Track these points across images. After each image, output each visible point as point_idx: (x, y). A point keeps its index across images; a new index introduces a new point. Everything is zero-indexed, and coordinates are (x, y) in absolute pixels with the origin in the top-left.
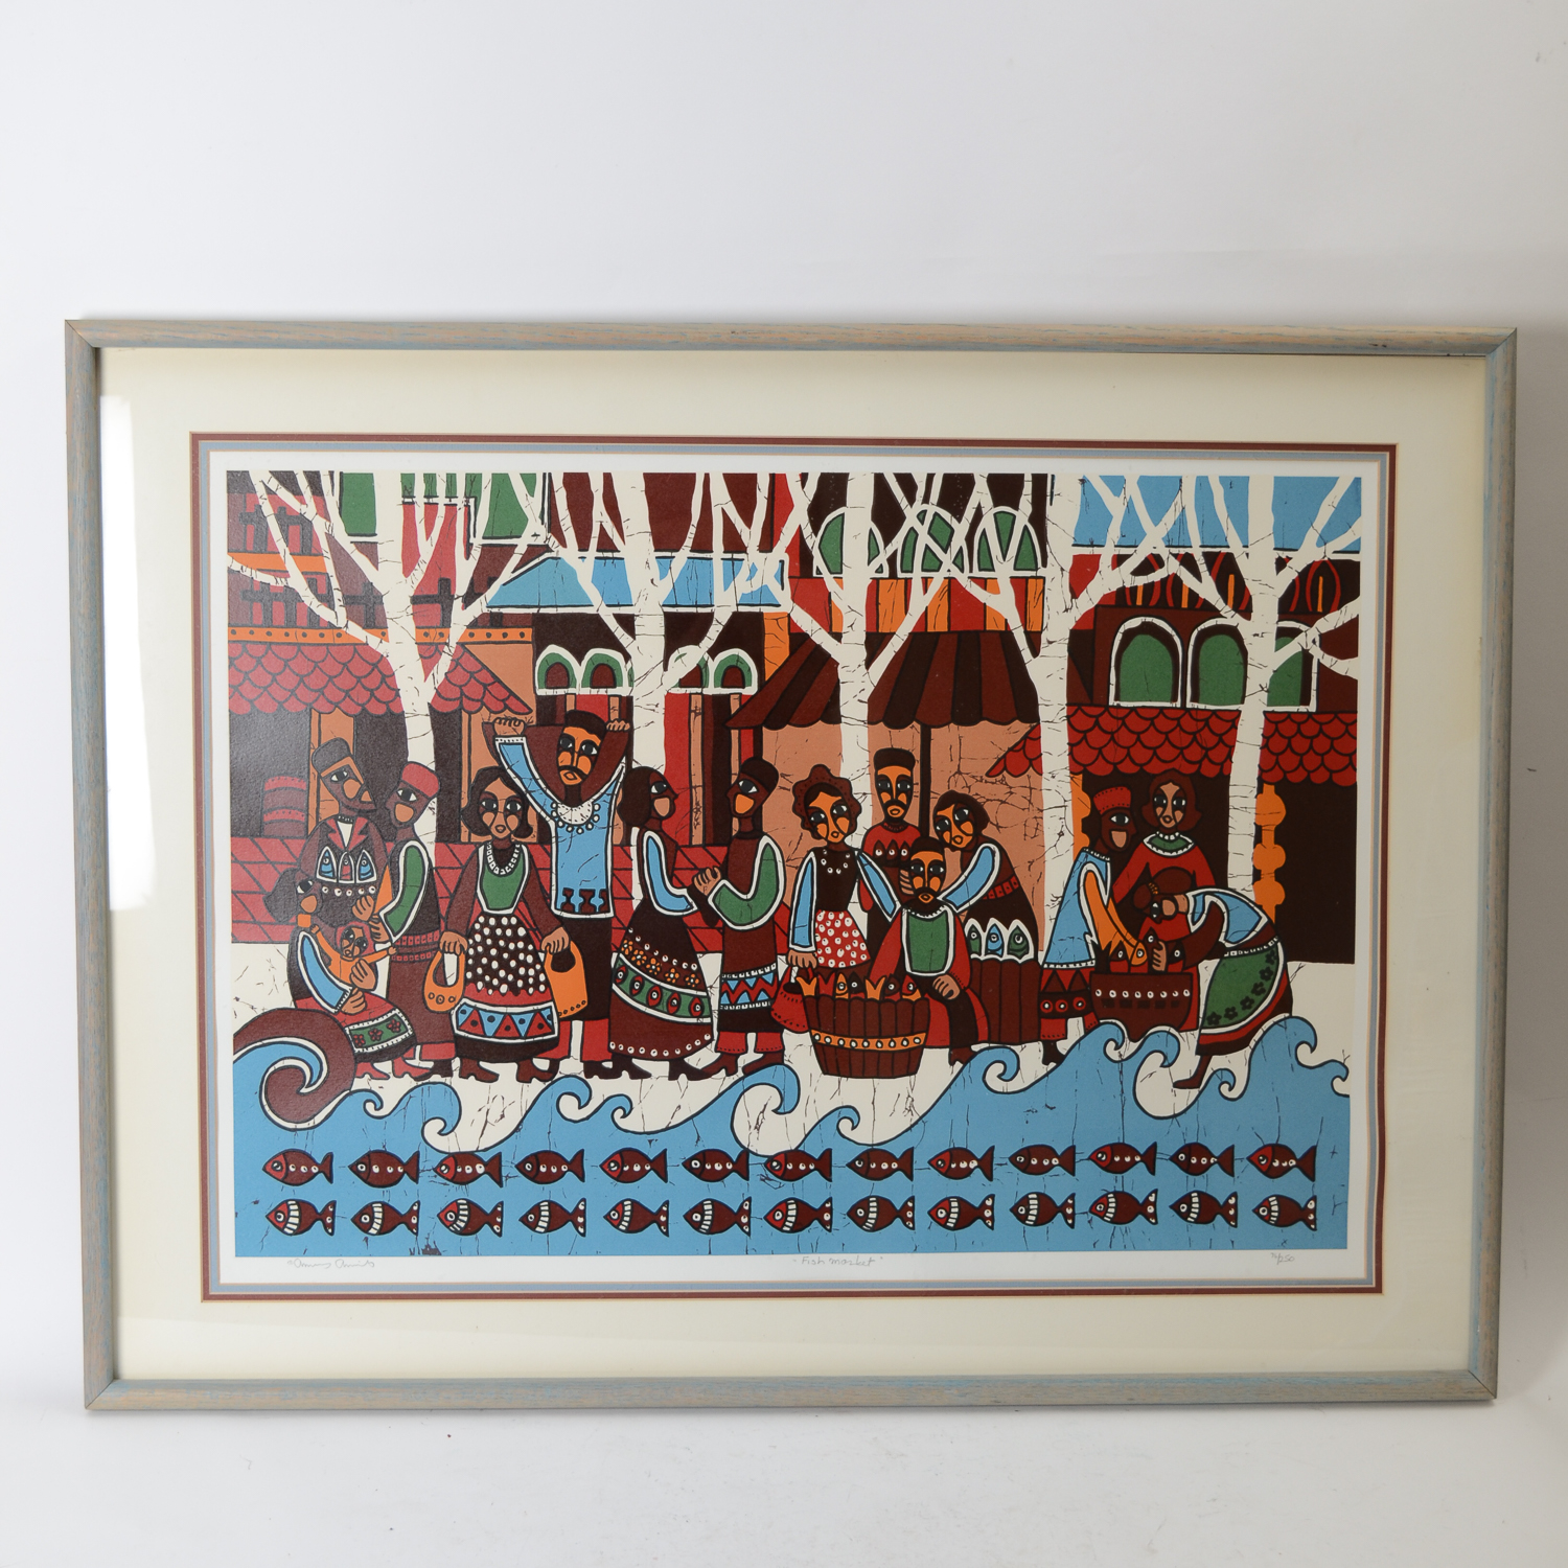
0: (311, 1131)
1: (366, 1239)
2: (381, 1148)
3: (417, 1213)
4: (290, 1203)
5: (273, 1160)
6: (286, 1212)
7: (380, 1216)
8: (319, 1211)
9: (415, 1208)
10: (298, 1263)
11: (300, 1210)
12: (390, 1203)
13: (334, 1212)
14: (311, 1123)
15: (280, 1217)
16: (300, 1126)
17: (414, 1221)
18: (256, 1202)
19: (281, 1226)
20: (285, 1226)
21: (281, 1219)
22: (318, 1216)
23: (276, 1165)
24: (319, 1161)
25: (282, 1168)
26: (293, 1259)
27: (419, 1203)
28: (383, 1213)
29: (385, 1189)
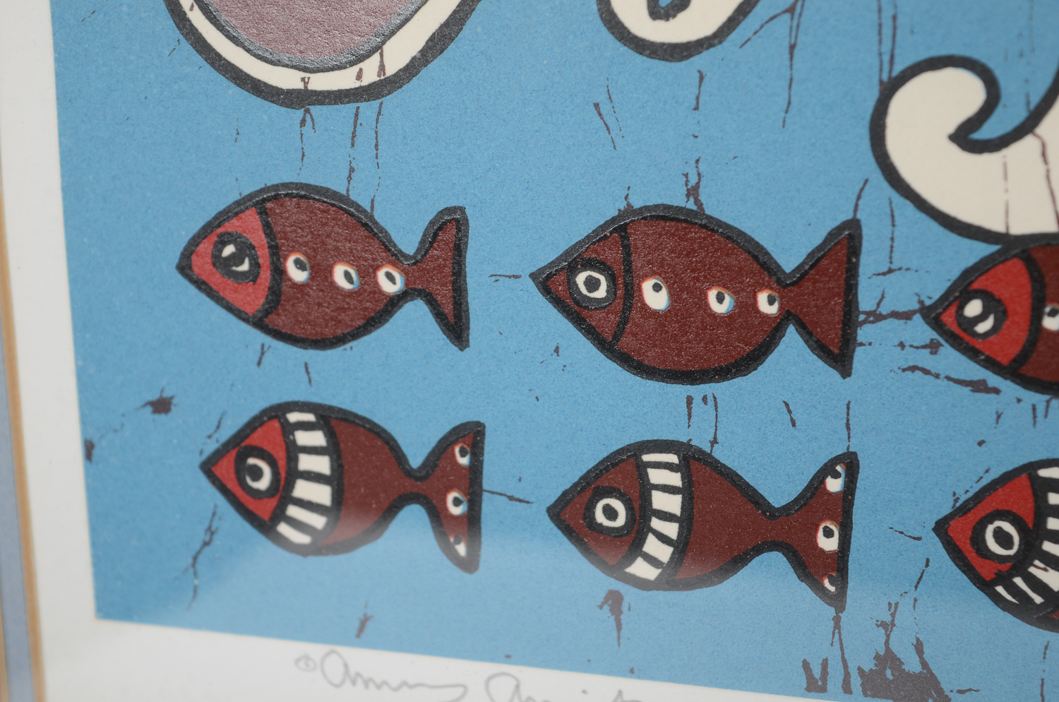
0: (368, 109)
1: (614, 601)
2: (677, 198)
3: (842, 509)
4: (293, 417)
5: (216, 230)
6: (280, 456)
7: (672, 504)
8: (416, 459)
9: (834, 485)
10: (334, 667)
11: (333, 450)
12: (720, 454)
13: (476, 470)
14: (370, 72)
15: (257, 474)
16: (321, 82)
17: (829, 544)
18: (162, 406)
19: (265, 509)
20: (279, 515)
21: (263, 484)
22: (409, 485)
23: (229, 250)
24: (408, 243)
25: (255, 265)
26: (316, 650)
27: (850, 463)
28: (688, 492)
29: (697, 391)
